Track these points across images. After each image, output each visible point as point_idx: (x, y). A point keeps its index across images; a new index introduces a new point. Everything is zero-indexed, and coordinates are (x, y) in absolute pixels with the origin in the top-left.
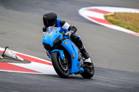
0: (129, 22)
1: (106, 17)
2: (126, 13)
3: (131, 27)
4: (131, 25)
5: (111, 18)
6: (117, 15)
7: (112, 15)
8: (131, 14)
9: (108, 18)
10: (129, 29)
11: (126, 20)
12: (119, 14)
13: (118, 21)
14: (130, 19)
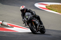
0: (56, 9)
1: (46, 7)
2: (55, 5)
3: (58, 11)
5: (49, 7)
7: (49, 6)
8: (57, 5)
11: (55, 8)
12: (52, 5)
13: (52, 8)
14: (57, 7)
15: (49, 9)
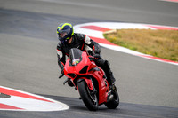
0: (135, 41)
1: (105, 35)
2: (132, 30)
4: (139, 45)
6: (119, 32)
7: (114, 33)
9: (108, 36)
13: (121, 40)
14: (136, 37)
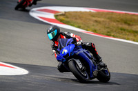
0: (79, 21)
3: (82, 26)
5: (62, 18)
6: (67, 14)
7: (62, 15)
8: (80, 12)
10: (79, 27)
11: (76, 19)
12: (69, 12)
13: (68, 20)
14: (80, 18)
15: (62, 22)
